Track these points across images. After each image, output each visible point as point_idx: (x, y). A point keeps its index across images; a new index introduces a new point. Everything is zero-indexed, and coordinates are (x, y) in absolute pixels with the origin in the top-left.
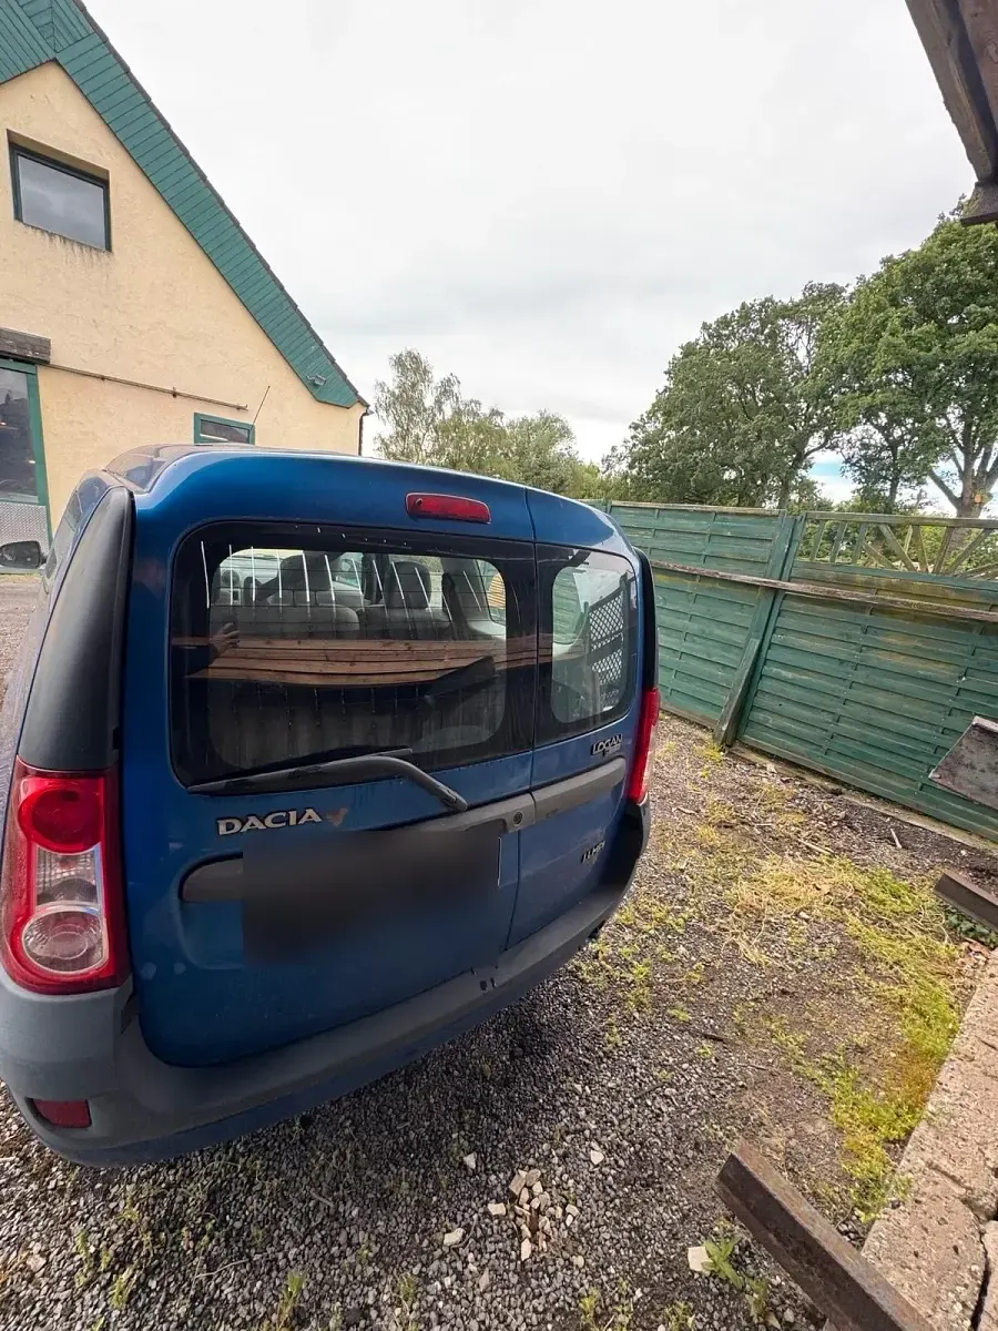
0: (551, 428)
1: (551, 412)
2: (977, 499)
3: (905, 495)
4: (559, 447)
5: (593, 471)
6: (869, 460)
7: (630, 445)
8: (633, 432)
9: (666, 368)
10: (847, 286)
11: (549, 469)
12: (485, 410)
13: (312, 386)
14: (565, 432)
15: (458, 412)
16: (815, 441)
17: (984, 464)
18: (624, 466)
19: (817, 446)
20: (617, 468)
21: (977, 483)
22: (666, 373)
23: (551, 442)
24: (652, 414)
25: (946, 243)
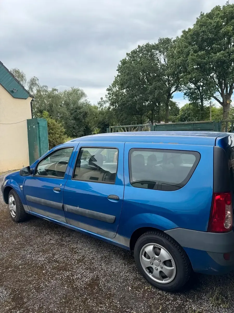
0: (77, 94)
1: (76, 87)
2: (228, 102)
3: (206, 104)
4: (82, 100)
5: (96, 108)
6: (192, 93)
7: (108, 96)
8: (108, 92)
9: (117, 68)
10: (172, 38)
11: (80, 109)
12: (50, 89)
13: (12, 93)
14: (83, 94)
15: (39, 91)
16: (173, 89)
17: (227, 91)
18: (108, 105)
19: (174, 90)
20: (105, 106)
21: (227, 97)
22: (117, 70)
23: (79, 98)
24: (114, 85)
25: (201, 26)
